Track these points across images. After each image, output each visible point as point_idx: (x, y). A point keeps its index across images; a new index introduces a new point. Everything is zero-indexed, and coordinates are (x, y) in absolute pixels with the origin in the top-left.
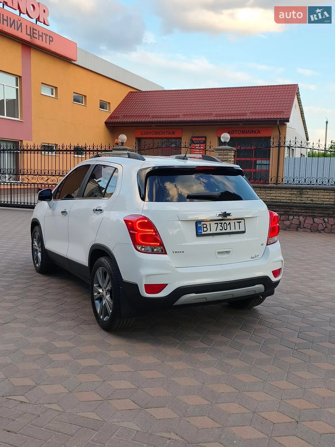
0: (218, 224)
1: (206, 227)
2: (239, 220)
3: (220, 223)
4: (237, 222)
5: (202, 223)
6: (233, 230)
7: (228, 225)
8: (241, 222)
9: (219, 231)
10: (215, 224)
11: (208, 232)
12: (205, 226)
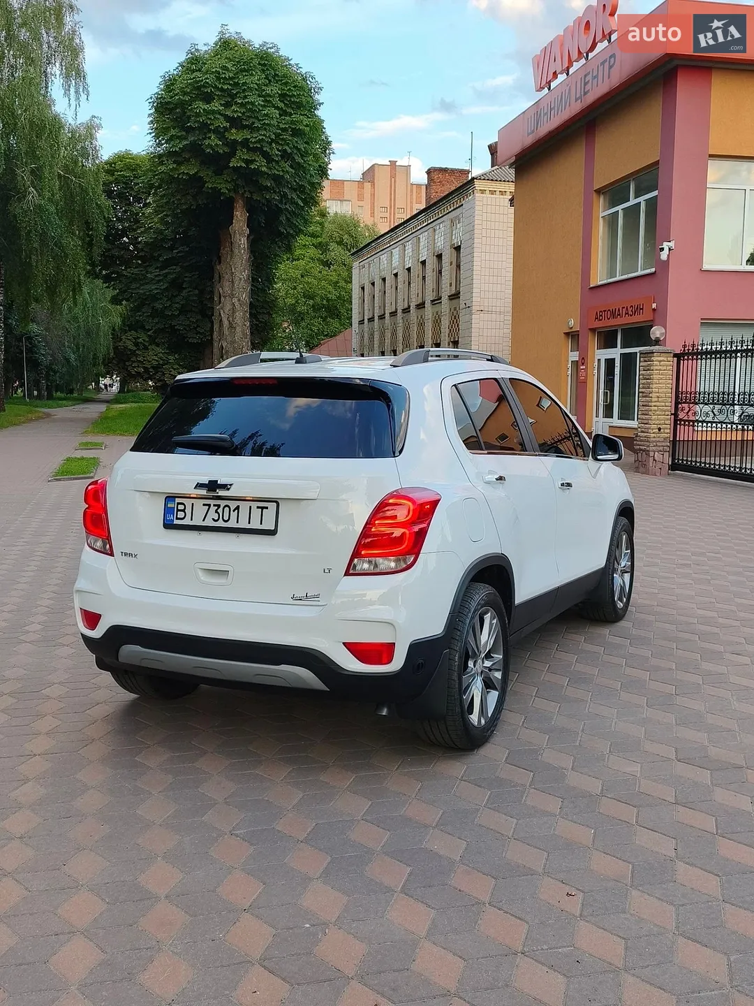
0: (209, 505)
1: (183, 511)
2: (263, 503)
3: (214, 505)
4: (258, 507)
5: (178, 500)
6: (243, 524)
7: (234, 511)
8: (267, 508)
9: (209, 523)
10: (204, 505)
11: (187, 522)
12: (181, 507)
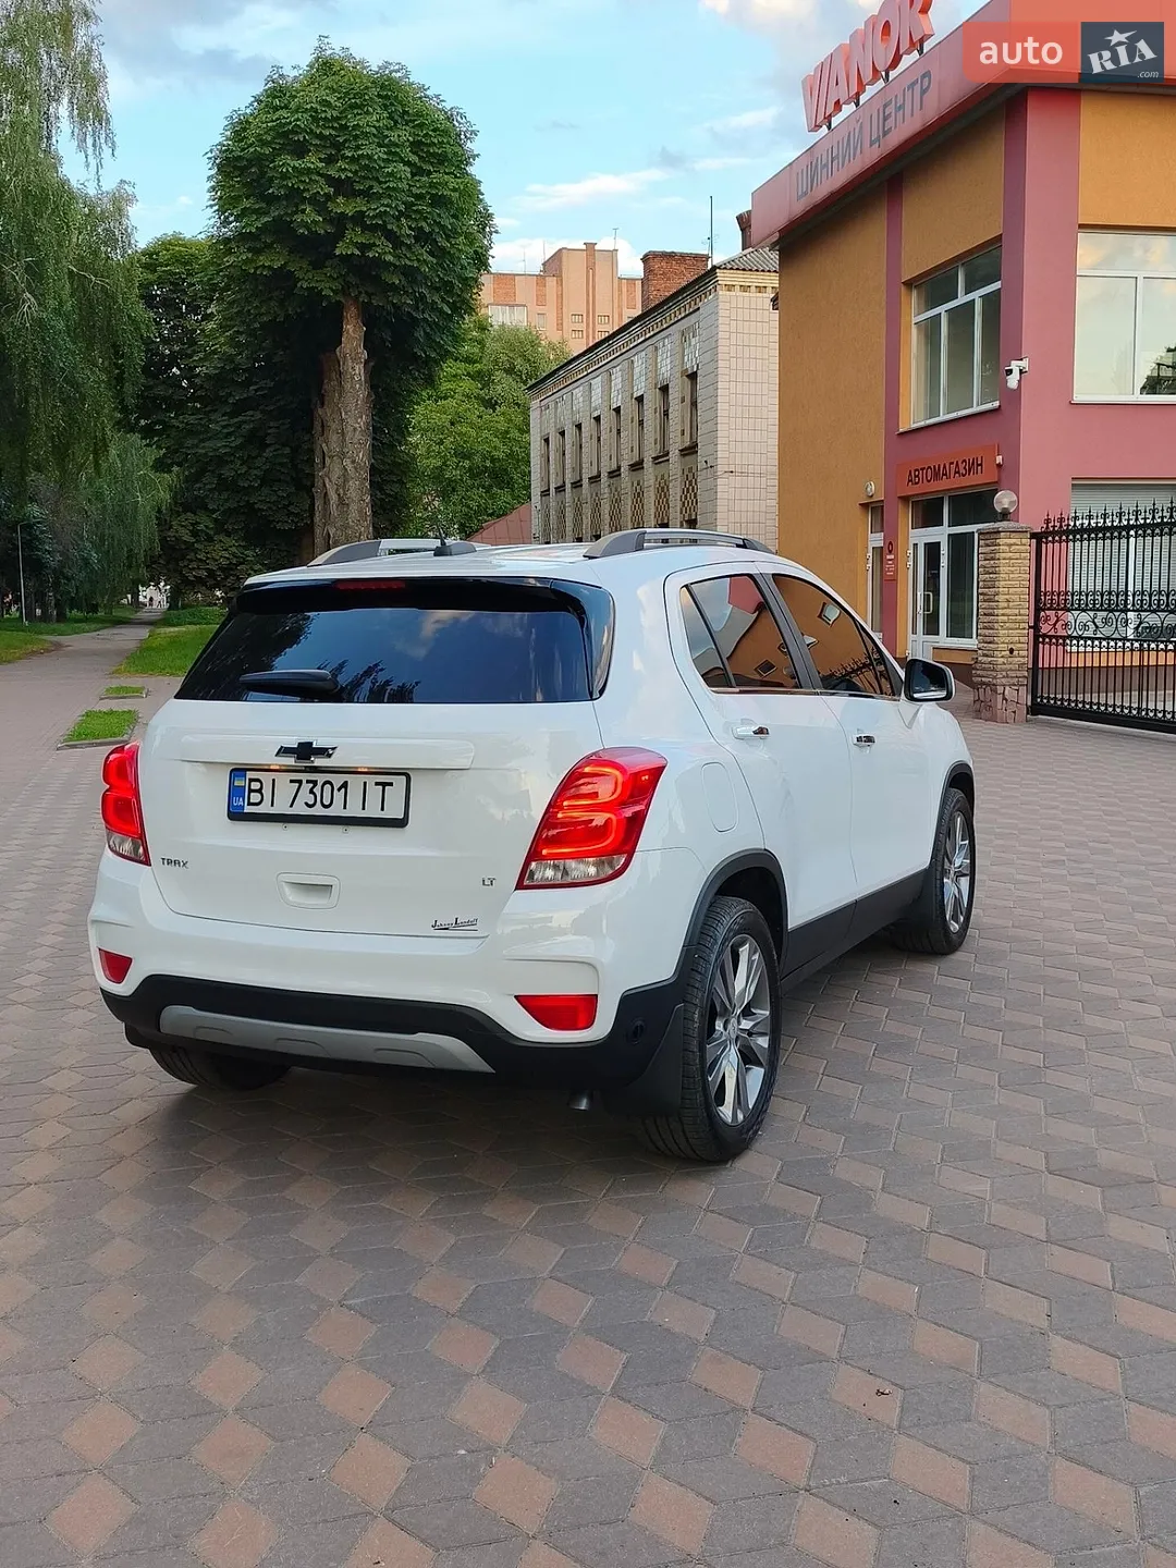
0: (300, 782)
1: (259, 791)
2: (384, 776)
3: (308, 782)
4: (377, 784)
5: (250, 775)
6: (354, 810)
7: (339, 790)
8: (391, 784)
9: (300, 809)
10: (291, 781)
11: (264, 809)
12: (255, 786)
